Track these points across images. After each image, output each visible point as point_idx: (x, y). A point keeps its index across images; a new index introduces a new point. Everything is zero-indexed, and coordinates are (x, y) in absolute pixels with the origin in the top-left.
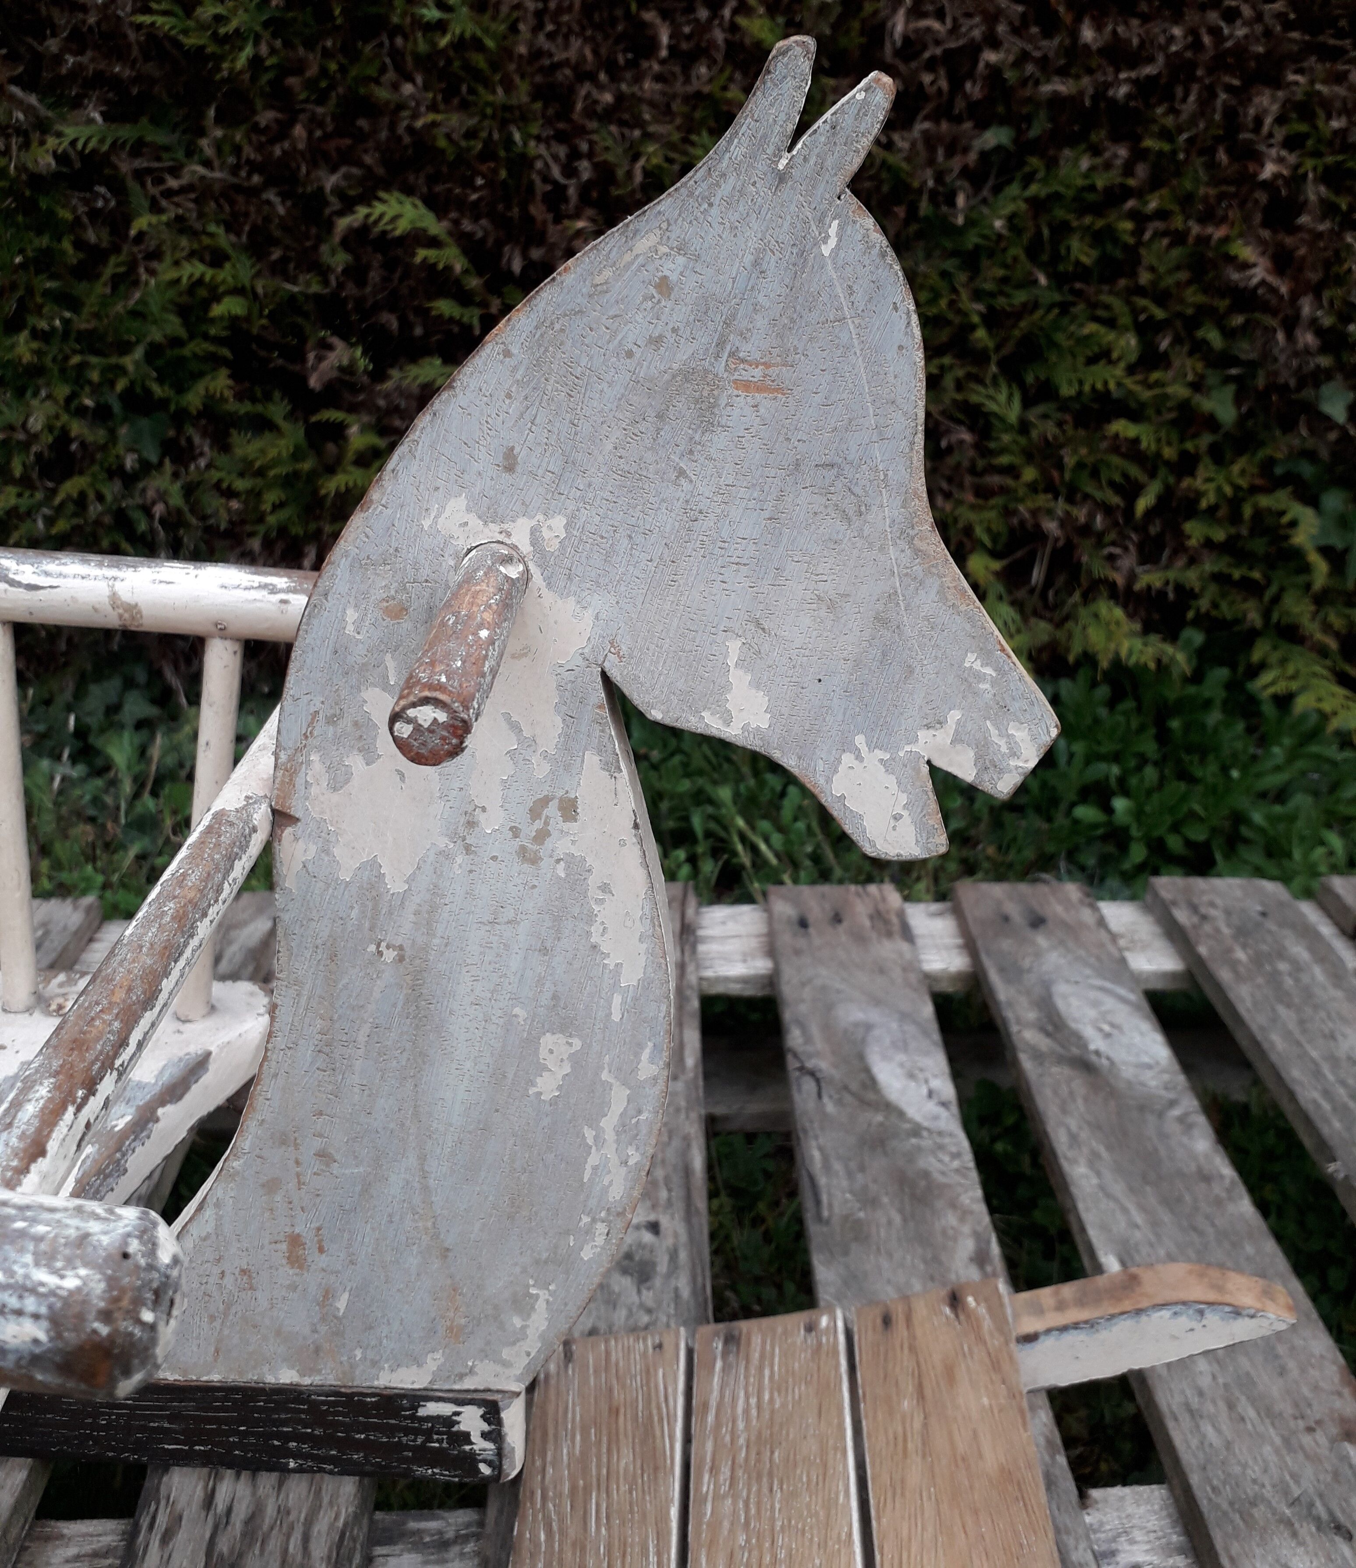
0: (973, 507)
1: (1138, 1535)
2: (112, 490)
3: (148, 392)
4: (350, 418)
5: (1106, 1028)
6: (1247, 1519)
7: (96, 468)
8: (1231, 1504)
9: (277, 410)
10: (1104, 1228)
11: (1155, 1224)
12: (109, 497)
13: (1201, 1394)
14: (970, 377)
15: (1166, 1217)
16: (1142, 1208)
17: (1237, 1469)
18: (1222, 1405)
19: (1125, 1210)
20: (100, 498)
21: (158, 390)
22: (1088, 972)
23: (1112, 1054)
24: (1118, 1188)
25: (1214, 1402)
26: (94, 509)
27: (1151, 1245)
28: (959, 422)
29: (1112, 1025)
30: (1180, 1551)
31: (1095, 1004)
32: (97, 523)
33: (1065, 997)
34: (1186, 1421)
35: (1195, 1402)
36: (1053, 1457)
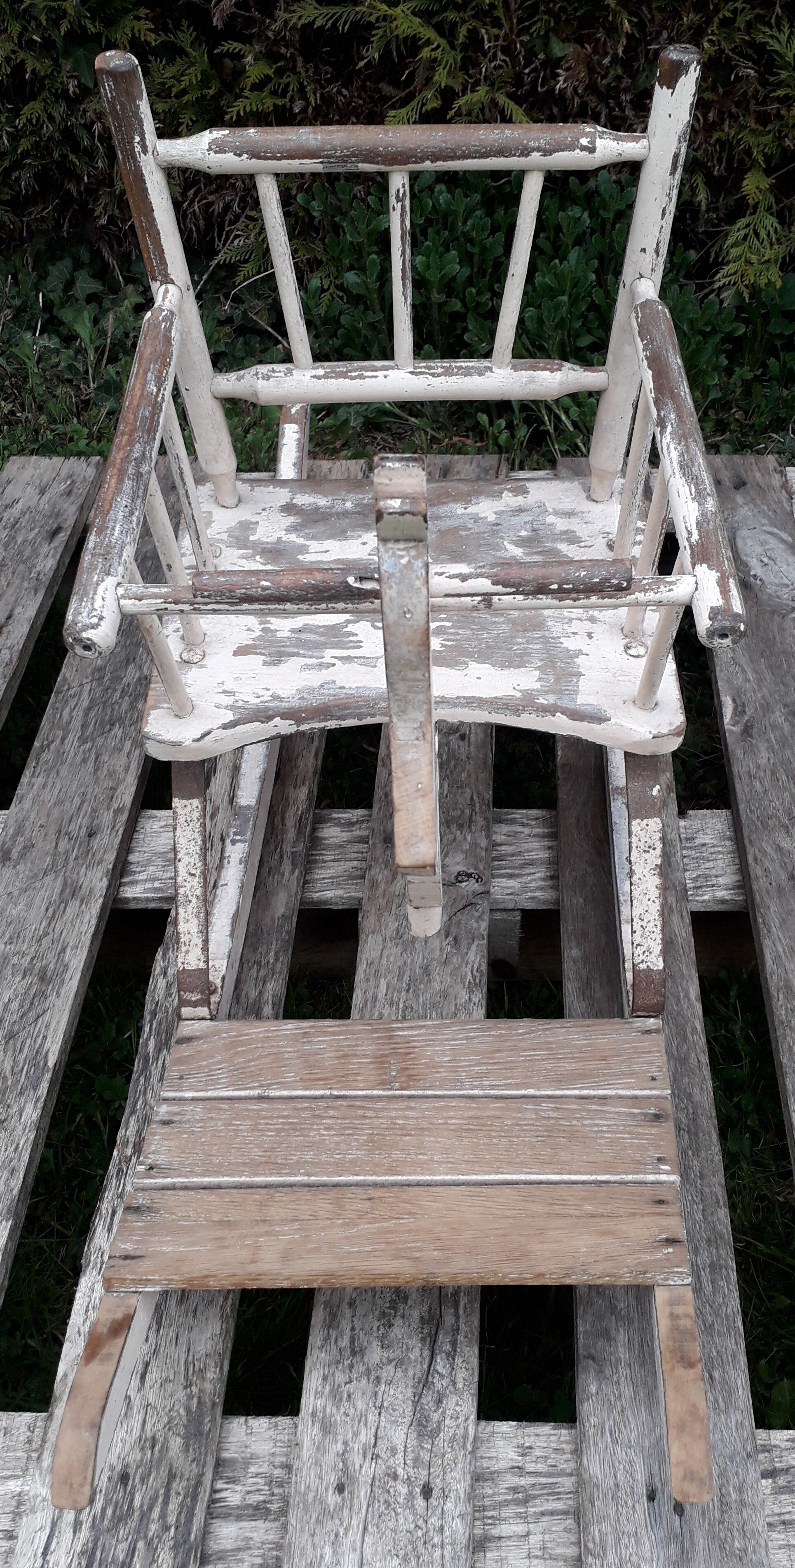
0: (753, 131)
1: (709, 831)
2: (59, 111)
3: (84, 28)
4: (245, 48)
5: (766, 560)
6: (765, 825)
7: (46, 94)
8: (758, 818)
9: (185, 38)
10: (729, 681)
11: (760, 680)
12: (58, 119)
13: (758, 767)
14: (759, 18)
15: (768, 676)
16: (755, 670)
17: (767, 803)
18: (768, 773)
19: (744, 672)
20: (51, 118)
21: (91, 28)
22: (764, 521)
23: (764, 578)
24: (743, 660)
25: (765, 771)
26: (48, 129)
27: (754, 692)
28: (748, 58)
29: (770, 558)
30: (730, 839)
31: (763, 544)
32: (51, 138)
33: (744, 539)
34: (745, 779)
35: (754, 770)
36: (669, 794)
